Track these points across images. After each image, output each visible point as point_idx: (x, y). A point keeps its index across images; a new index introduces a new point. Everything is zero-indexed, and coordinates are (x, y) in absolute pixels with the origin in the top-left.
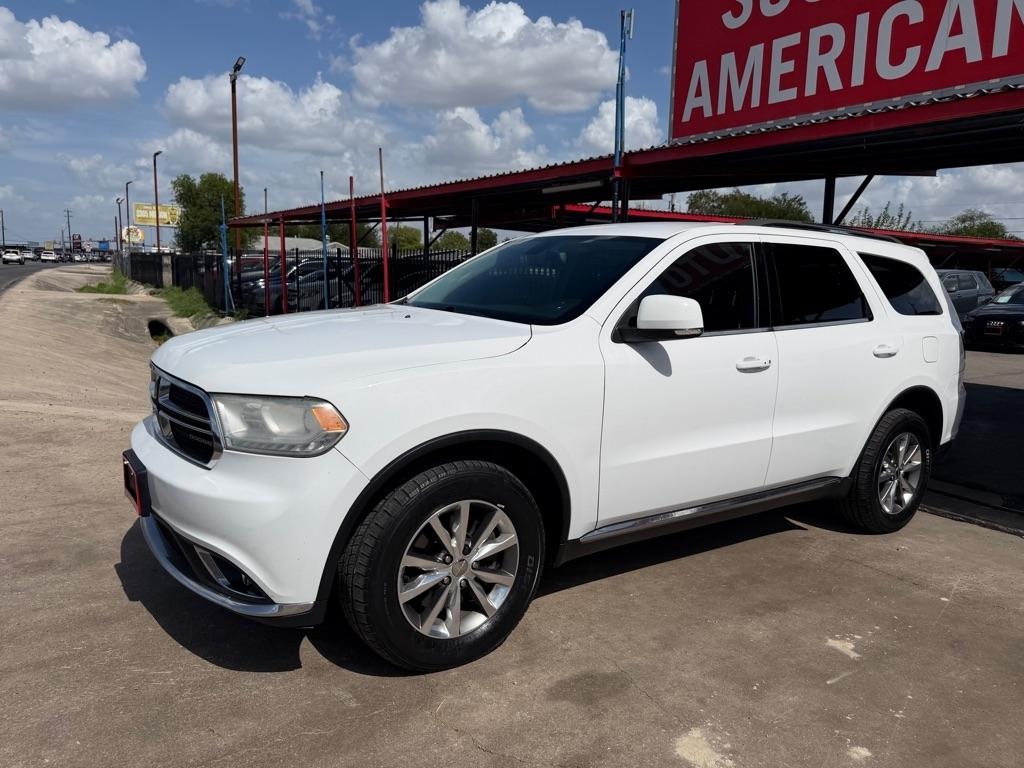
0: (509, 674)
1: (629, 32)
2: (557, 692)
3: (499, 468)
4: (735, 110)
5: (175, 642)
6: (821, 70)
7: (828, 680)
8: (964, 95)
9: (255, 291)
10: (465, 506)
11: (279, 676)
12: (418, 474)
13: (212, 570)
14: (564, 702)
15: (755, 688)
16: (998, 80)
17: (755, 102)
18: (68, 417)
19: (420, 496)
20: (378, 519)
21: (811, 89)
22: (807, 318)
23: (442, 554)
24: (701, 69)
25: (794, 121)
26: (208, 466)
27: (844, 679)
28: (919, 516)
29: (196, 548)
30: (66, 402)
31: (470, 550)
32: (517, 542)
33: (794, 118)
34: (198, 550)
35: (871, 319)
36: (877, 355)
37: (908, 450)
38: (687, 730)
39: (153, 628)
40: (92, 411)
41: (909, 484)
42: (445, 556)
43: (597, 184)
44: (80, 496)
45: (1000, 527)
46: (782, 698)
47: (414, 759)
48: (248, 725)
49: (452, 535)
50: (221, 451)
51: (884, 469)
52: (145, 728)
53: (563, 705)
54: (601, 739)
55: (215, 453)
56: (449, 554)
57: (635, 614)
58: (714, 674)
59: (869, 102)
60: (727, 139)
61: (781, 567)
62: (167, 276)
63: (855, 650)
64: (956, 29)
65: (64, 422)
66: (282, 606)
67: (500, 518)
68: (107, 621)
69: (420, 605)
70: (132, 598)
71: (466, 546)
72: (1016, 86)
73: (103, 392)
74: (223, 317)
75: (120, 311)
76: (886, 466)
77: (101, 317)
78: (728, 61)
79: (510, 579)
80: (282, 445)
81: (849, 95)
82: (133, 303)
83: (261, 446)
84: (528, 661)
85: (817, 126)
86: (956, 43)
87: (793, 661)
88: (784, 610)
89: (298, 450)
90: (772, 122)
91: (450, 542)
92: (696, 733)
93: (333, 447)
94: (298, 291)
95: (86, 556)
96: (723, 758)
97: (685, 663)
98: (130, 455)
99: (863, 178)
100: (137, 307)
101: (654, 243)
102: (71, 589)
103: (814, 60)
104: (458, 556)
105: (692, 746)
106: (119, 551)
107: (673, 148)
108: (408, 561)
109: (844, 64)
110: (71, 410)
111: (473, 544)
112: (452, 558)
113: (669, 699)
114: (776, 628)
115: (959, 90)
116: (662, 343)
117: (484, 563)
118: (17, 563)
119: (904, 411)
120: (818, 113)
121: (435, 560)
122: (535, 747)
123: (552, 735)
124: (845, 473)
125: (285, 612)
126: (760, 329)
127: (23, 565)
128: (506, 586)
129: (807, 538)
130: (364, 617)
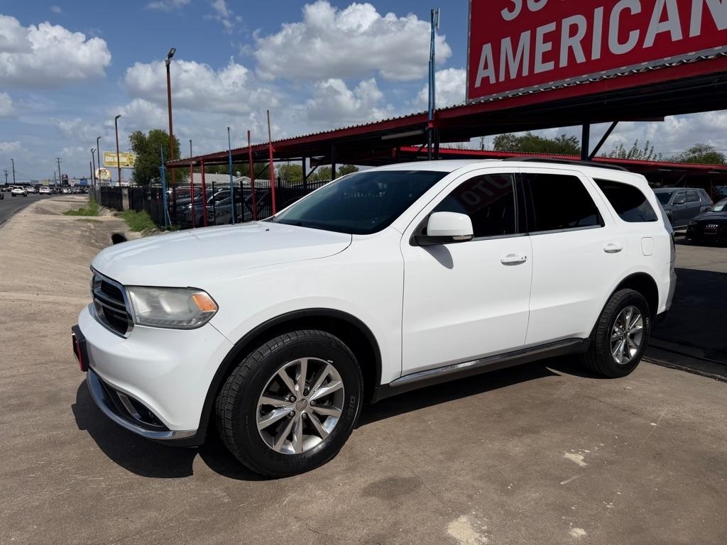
0: (336, 479)
1: (437, 25)
2: (368, 492)
3: (328, 334)
4: (512, 78)
5: (107, 458)
6: (570, 49)
7: (561, 481)
8: (671, 64)
9: (186, 212)
10: (304, 362)
11: (177, 481)
12: (270, 339)
13: (129, 408)
14: (373, 498)
15: (509, 487)
16: (693, 53)
17: (525, 73)
18: (49, 303)
19: (271, 354)
20: (241, 371)
21: (564, 62)
22: (570, 224)
23: (289, 396)
24: (487, 51)
25: (552, 85)
26: (125, 336)
27: (573, 481)
28: (642, 364)
29: (118, 393)
30: (49, 293)
31: (309, 392)
32: (342, 386)
33: (552, 83)
34: (119, 394)
35: (603, 225)
36: (606, 251)
37: (632, 319)
38: (457, 516)
39: (94, 448)
40: (66, 298)
41: (635, 344)
42: (291, 397)
43: (420, 132)
44: (52, 358)
45: (701, 372)
46: (527, 494)
47: (264, 537)
48: (153, 514)
49: (295, 382)
50: (133, 326)
51: (615, 332)
52: (81, 517)
53: (373, 499)
54: (395, 524)
55: (129, 328)
56: (293, 396)
57: (431, 436)
58: (481, 478)
59: (604, 70)
60: (506, 99)
61: (538, 402)
62: (126, 203)
63: (584, 460)
64: (664, 17)
65: (45, 306)
66: (175, 432)
67: (330, 370)
68: (62, 444)
69: (274, 431)
70: (81, 428)
71: (306, 389)
72: (707, 57)
74: (163, 231)
75: (93, 228)
76: (617, 330)
77: (79, 232)
78: (506, 43)
79: (338, 412)
80: (173, 321)
81: (590, 66)
82: (101, 222)
83: (160, 322)
84: (351, 469)
85: (569, 88)
86: (664, 27)
87: (538, 469)
88: (537, 432)
89: (185, 324)
90: (537, 86)
91: (294, 388)
92: (463, 519)
93: (208, 322)
94: (215, 212)
95: (53, 399)
96: (480, 536)
97: (462, 470)
98: (76, 329)
99: (611, 123)
100: (104, 225)
101: (442, 175)
102: (40, 422)
103: (566, 41)
104: (300, 397)
105: (460, 529)
106: (76, 396)
107: (469, 106)
108: (263, 400)
109: (587, 44)
110: (51, 298)
111: (311, 389)
112: (295, 398)
113: (447, 495)
114: (529, 446)
115: (667, 61)
116: (446, 246)
117: (319, 402)
118: (5, 404)
119: (628, 290)
120: (569, 79)
121: (284, 400)
122: (349, 529)
123: (362, 521)
124: (586, 335)
125: (177, 437)
126: (519, 234)
127: (8, 406)
128: (336, 417)
129: (560, 382)
130: (233, 439)
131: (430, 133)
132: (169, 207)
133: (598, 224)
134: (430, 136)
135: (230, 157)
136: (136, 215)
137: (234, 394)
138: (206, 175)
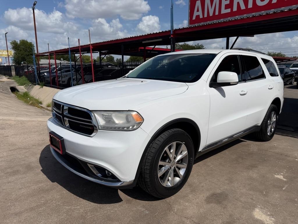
0: (190, 196)
2: (208, 201)
3: (181, 130)
4: (210, 16)
5: (75, 196)
7: (283, 188)
8: (284, 10)
10: (174, 144)
12: (161, 134)
13: (95, 172)
14: (212, 204)
15: (264, 193)
16: (295, 5)
17: (217, 13)
21: (235, 9)
23: (168, 160)
24: (198, 4)
26: (91, 136)
27: (287, 187)
29: (88, 164)
31: (176, 158)
32: (188, 154)
33: (230, 18)
34: (89, 166)
35: (265, 78)
36: (269, 89)
37: (273, 116)
38: (254, 209)
39: (65, 191)
41: (273, 126)
42: (169, 160)
44: (17, 147)
46: (274, 195)
49: (171, 153)
50: (97, 130)
51: (268, 122)
54: (231, 216)
55: (95, 131)
57: (216, 172)
58: (250, 190)
59: (254, 12)
60: (208, 25)
61: (247, 154)
62: (13, 73)
63: (284, 178)
66: (124, 182)
67: (183, 147)
68: (48, 190)
70: (52, 182)
71: (174, 156)
73: (5, 111)
74: (35, 85)
80: (120, 127)
81: (247, 11)
82: (4, 82)
84: (193, 191)
85: (238, 20)
87: (269, 183)
88: (257, 167)
89: (126, 129)
90: (222, 19)
91: (170, 155)
92: (257, 210)
93: (139, 127)
94: (61, 76)
95: (29, 168)
96: (270, 217)
98: (52, 133)
99: (236, 37)
101: (215, 55)
102: (30, 180)
104: (172, 160)
105: (258, 214)
107: (190, 28)
108: (161, 163)
111: (176, 156)
113: (242, 199)
114: (258, 173)
116: (222, 87)
117: (178, 161)
118: (5, 172)
119: (273, 105)
120: (237, 16)
121: (165, 162)
122: (213, 221)
123: (216, 216)
125: (124, 184)
126: (243, 82)
127: (8, 173)
128: (184, 168)
129: (248, 144)
130: (149, 183)
131: (172, 39)
132: (38, 74)
133: (264, 77)
134: (172, 41)
135: (70, 51)
136: (19, 78)
137: (150, 161)
138: (57, 60)
